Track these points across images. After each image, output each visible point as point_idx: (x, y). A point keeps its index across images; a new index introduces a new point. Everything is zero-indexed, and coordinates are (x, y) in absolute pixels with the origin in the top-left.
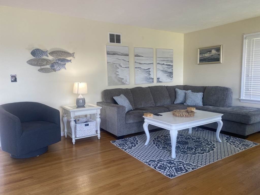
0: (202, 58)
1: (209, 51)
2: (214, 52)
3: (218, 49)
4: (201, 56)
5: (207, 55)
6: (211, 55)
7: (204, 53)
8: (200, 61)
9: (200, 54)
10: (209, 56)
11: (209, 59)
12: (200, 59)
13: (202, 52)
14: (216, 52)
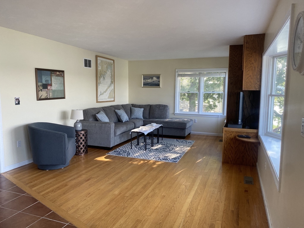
0: (146, 83)
1: (151, 78)
2: (155, 79)
3: (158, 77)
4: (145, 81)
5: (149, 81)
6: (153, 81)
7: (147, 79)
8: (144, 85)
9: (144, 79)
10: (151, 81)
11: (151, 84)
12: (144, 83)
13: (146, 77)
14: (157, 79)
